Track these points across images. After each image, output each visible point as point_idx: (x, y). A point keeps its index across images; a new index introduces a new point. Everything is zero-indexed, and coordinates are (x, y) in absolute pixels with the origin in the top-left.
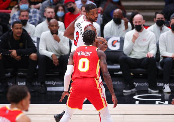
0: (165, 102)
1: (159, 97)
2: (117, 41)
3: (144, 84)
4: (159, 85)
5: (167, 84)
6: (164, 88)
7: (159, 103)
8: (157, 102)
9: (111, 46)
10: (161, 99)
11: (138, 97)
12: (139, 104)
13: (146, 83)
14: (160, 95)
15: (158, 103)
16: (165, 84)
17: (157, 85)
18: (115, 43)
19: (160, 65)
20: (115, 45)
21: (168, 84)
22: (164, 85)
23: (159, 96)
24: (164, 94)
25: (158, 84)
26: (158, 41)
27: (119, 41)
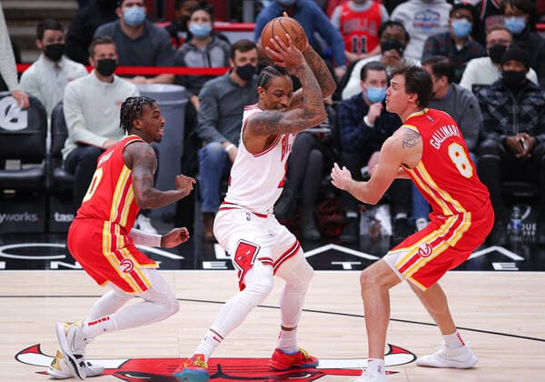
0: (74, 264)
1: (60, 251)
3: (20, 218)
4: (61, 220)
7: (59, 266)
8: (54, 265)
10: (64, 256)
11: (4, 251)
12: (6, 269)
13: (26, 214)
14: (63, 246)
15: (57, 267)
17: (54, 218)
19: (63, 167)
23: (59, 248)
25: (57, 215)
26: (61, 103)
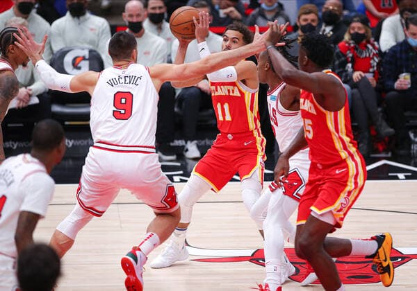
2: (84, 58)
5: (192, 140)
6: (187, 150)
8: (176, 179)
9: (71, 67)
10: (181, 172)
14: (179, 164)
15: (179, 180)
16: (189, 142)
18: (80, 61)
20: (79, 65)
21: (195, 142)
22: (186, 143)
24: (185, 162)
27: (87, 57)
